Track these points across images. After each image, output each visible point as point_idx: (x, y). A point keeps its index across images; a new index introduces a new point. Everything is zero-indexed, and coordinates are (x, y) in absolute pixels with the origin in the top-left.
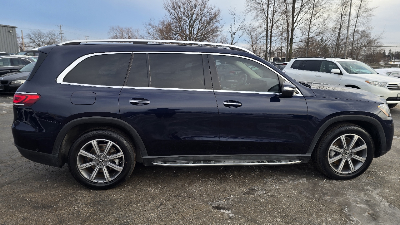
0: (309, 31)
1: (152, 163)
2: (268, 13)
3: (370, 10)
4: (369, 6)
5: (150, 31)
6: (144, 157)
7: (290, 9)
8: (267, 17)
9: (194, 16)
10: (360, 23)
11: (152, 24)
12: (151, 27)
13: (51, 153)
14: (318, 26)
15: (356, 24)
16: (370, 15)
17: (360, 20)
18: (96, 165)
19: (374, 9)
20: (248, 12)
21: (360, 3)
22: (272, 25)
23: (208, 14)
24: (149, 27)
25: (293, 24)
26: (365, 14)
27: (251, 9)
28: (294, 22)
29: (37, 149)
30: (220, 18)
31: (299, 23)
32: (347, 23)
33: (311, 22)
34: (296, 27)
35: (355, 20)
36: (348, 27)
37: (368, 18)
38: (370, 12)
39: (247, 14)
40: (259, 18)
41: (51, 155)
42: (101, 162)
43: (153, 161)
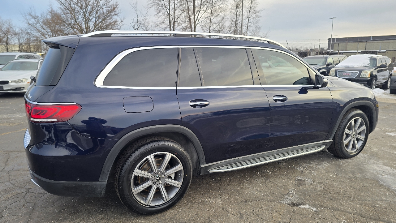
0: (210, 30)
1: (208, 171)
2: (169, 10)
3: (258, 12)
4: (257, 9)
5: (30, 22)
6: (202, 166)
7: (191, 6)
8: (169, 14)
9: (89, 8)
10: (251, 23)
11: (33, 14)
12: (31, 17)
13: (98, 181)
14: (217, 24)
15: (248, 23)
16: (258, 17)
17: (251, 20)
18: (153, 185)
19: (261, 12)
20: (150, 7)
21: (250, 6)
22: (174, 22)
23: (105, 6)
24: (28, 17)
25: (195, 22)
26: (254, 16)
27: (153, 4)
28: (196, 19)
29: (78, 179)
30: (119, 11)
31: (200, 21)
32: (241, 23)
33: (211, 20)
34: (197, 25)
35: (247, 20)
36: (242, 26)
37: (256, 19)
38: (258, 14)
39: (149, 9)
40: (161, 14)
41: (98, 183)
42: (158, 180)
43: (208, 169)
